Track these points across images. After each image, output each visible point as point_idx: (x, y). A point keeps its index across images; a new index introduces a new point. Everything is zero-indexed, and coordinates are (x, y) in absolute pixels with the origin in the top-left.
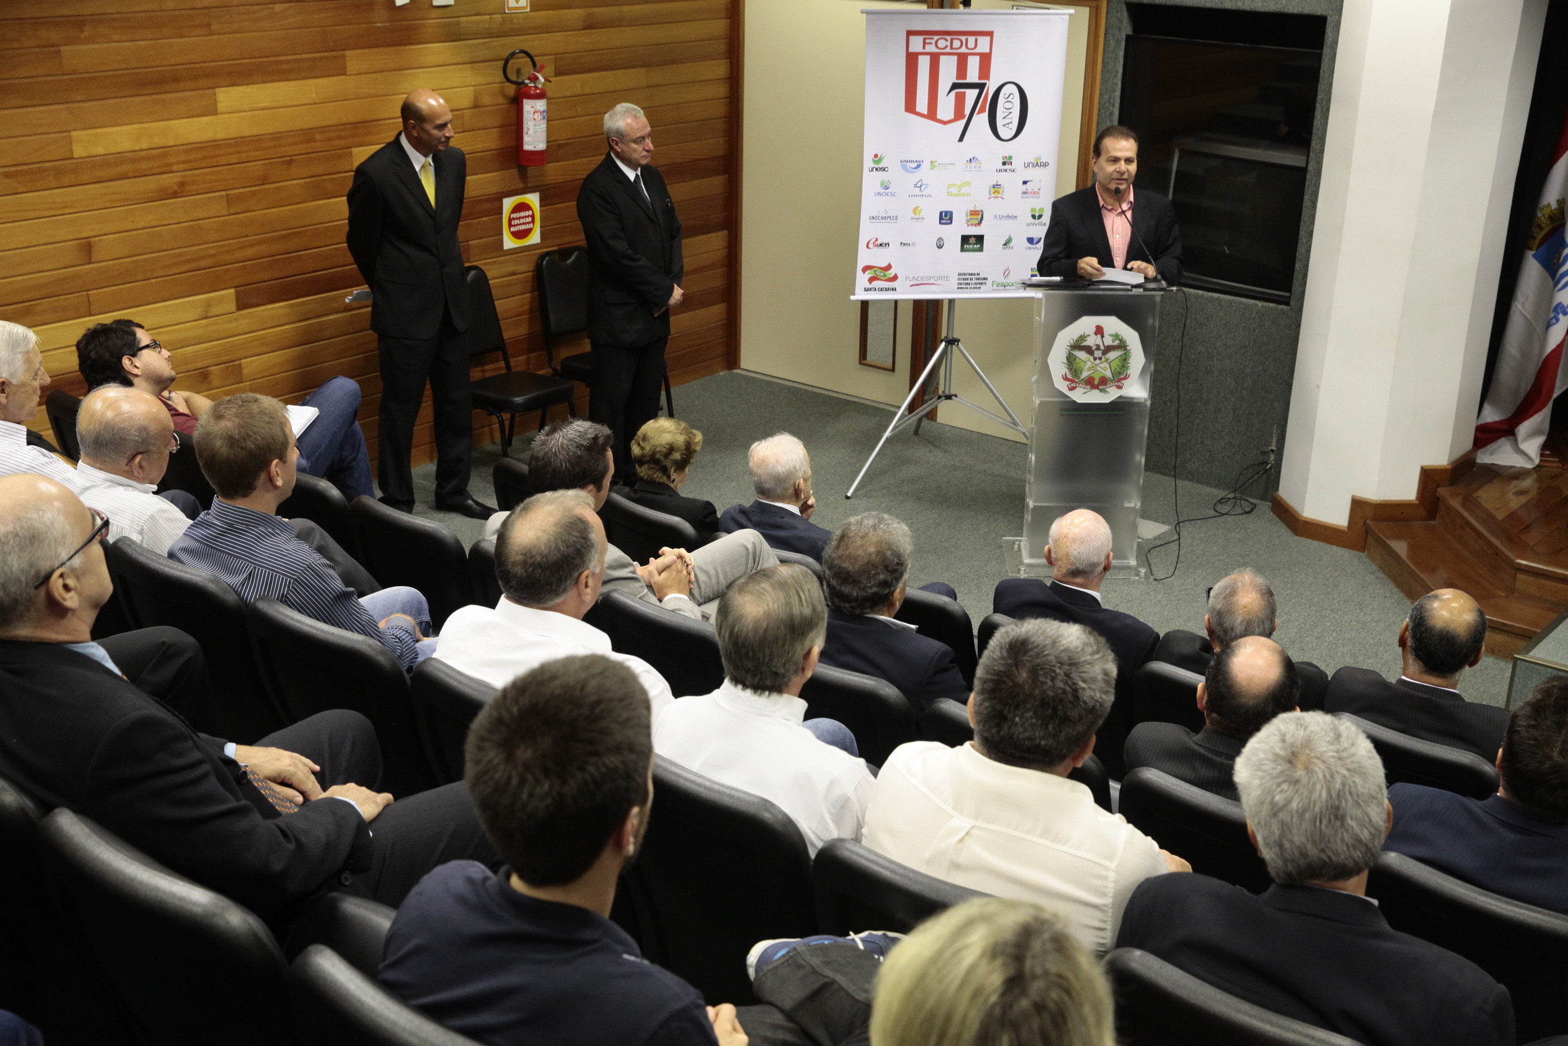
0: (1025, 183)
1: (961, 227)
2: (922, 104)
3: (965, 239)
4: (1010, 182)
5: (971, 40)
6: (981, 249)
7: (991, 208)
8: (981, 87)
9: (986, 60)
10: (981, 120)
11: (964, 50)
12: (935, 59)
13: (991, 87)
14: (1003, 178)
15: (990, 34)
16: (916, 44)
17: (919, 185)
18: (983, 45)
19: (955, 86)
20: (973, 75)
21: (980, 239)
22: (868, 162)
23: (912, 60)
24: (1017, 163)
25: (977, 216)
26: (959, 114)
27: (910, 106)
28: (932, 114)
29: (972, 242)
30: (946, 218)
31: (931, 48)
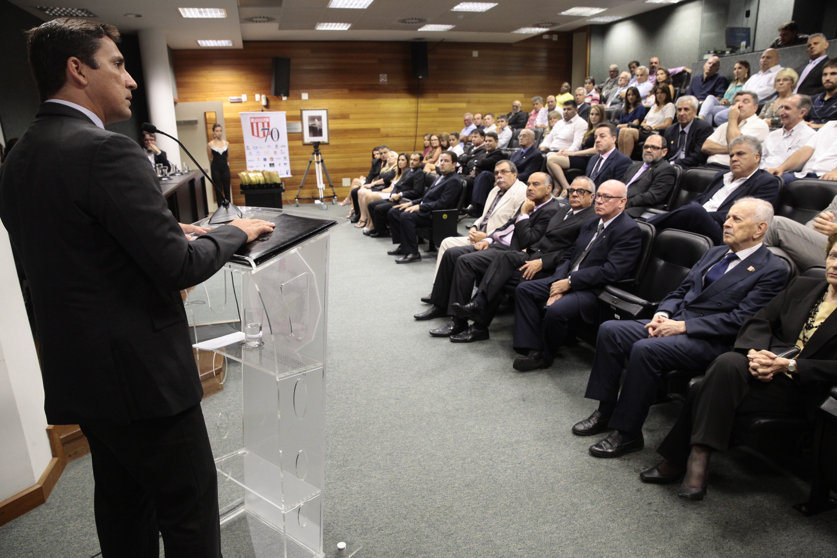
0: (281, 151)
1: (269, 162)
2: (256, 133)
3: (270, 164)
4: (278, 151)
5: (264, 119)
6: (274, 166)
7: (274, 157)
8: (268, 129)
9: (268, 123)
10: (269, 137)
11: (263, 121)
12: (257, 124)
13: (270, 130)
14: (276, 150)
15: (268, 118)
16: (252, 120)
17: (258, 152)
18: (267, 120)
19: (263, 129)
20: (266, 127)
21: (273, 164)
22: (246, 148)
23: (252, 124)
24: (279, 146)
25: (272, 159)
26: (264, 135)
27: (253, 134)
28: (258, 136)
29: (272, 165)
30: (265, 160)
31: (256, 121)
